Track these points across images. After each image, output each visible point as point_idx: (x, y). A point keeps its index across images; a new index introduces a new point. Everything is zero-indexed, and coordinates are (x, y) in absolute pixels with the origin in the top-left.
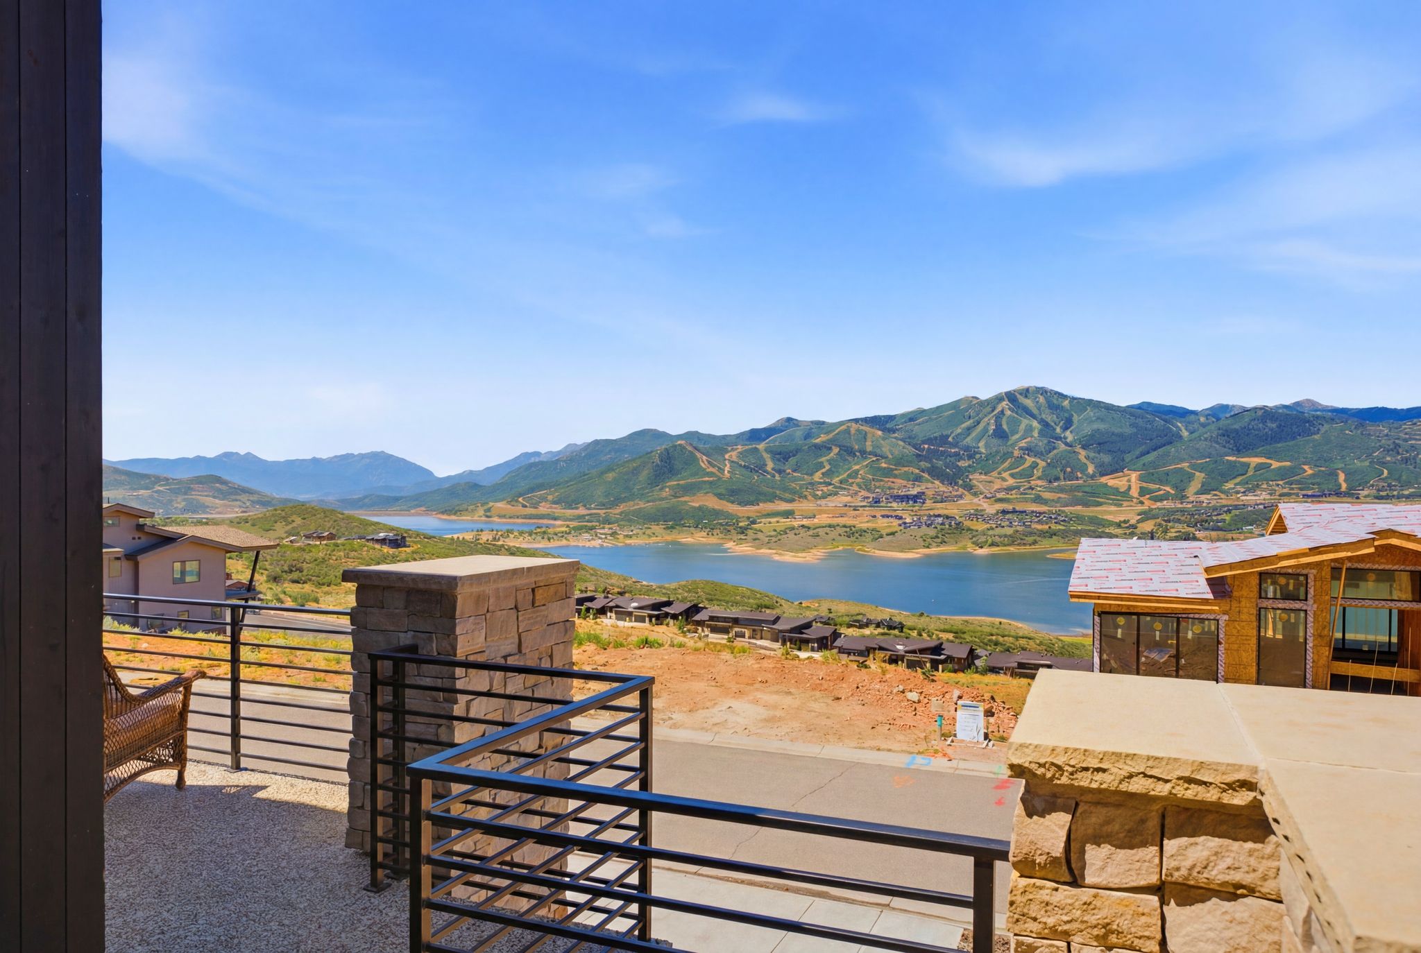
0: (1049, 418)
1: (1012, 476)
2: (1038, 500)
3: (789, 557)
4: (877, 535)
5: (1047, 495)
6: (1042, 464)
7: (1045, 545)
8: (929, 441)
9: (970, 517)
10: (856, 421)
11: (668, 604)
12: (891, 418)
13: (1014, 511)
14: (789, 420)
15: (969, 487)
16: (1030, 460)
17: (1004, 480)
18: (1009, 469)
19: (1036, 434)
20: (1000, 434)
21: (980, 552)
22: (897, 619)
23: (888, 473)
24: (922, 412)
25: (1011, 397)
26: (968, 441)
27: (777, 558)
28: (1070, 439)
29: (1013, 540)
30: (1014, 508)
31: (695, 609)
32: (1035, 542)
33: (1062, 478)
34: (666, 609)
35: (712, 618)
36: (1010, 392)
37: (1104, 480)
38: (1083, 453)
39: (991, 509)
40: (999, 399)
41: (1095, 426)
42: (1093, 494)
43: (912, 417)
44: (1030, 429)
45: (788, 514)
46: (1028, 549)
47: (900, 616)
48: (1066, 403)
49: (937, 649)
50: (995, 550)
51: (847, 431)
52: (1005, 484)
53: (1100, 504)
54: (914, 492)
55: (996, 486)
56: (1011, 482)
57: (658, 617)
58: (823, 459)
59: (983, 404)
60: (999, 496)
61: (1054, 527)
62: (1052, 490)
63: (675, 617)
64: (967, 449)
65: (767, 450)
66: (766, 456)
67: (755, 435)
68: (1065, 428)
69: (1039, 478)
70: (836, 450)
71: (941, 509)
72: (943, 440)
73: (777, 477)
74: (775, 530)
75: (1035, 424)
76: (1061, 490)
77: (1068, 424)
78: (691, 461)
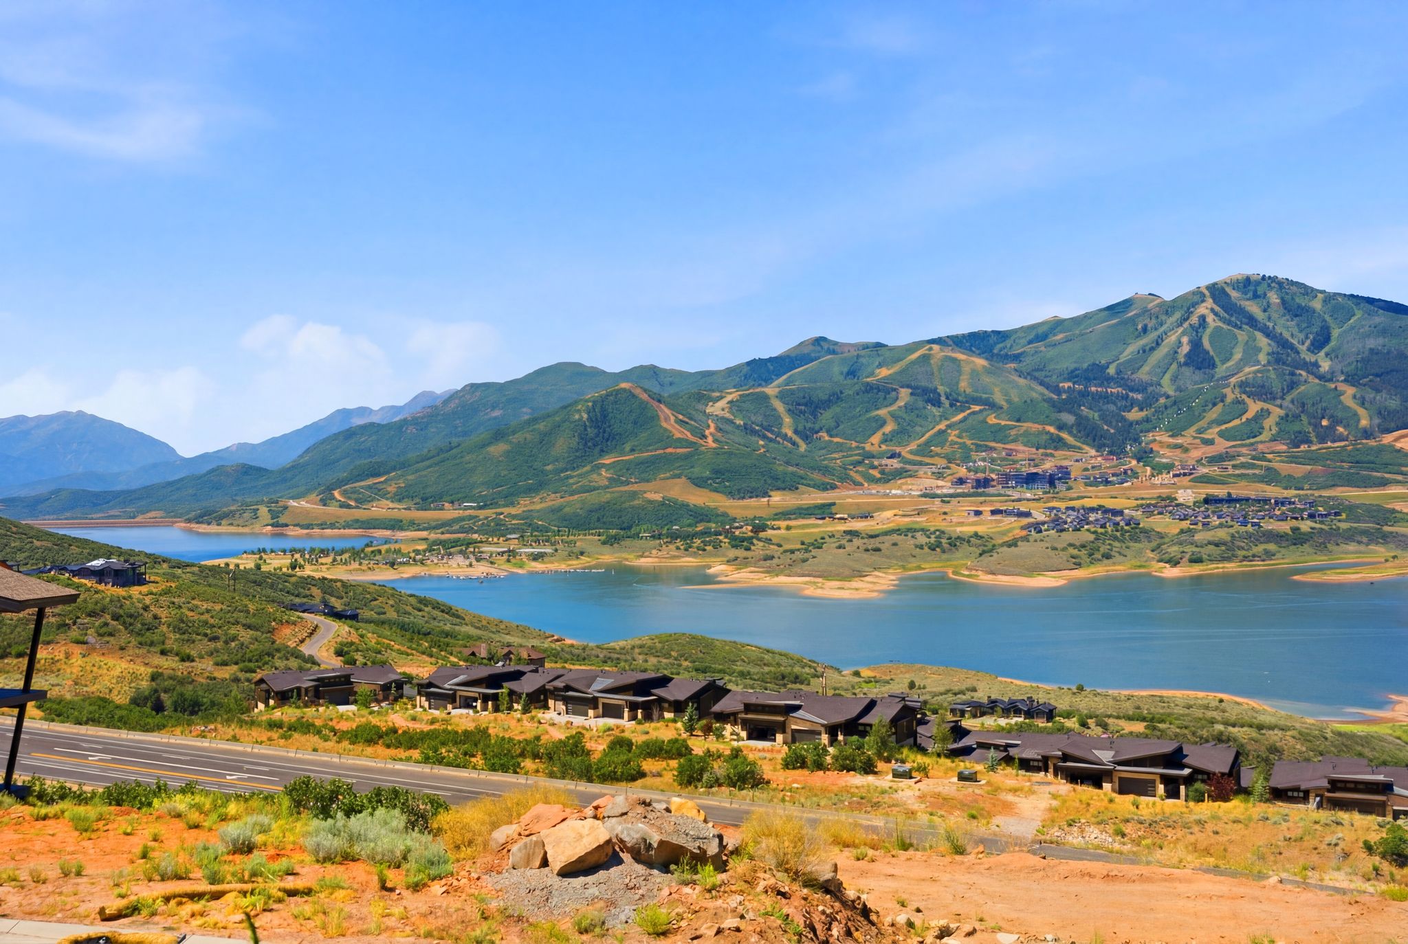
0: (1287, 328)
1: (1221, 434)
2: (1271, 477)
3: (832, 590)
4: (985, 546)
5: (1285, 468)
6: (1277, 412)
7: (1286, 559)
8: (1072, 376)
9: (1148, 510)
10: (939, 341)
11: (664, 681)
12: (1002, 336)
13: (1230, 500)
14: (819, 341)
15: (1144, 456)
16: (1254, 407)
17: (1210, 442)
18: (1219, 422)
19: (1263, 358)
20: (1199, 360)
21: (1171, 572)
22: (1041, 698)
23: (999, 434)
24: (1057, 325)
25: (1217, 292)
26: (1143, 374)
27: (810, 591)
28: (1325, 366)
29: (1227, 550)
30: (1229, 494)
31: (715, 691)
32: (1269, 555)
33: (1313, 436)
34: (660, 692)
35: (749, 708)
36: (1214, 284)
37: (1388, 439)
38: (1350, 391)
39: (1186, 496)
40: (1196, 297)
41: (1372, 343)
42: (1372, 465)
43: (1042, 333)
44: (1251, 352)
45: (824, 511)
46: (1259, 566)
47: (1044, 692)
48: (1317, 305)
49: (1174, 759)
50: (1196, 570)
51: (925, 358)
52: (1210, 451)
53: (1384, 483)
54: (1048, 466)
55: (1195, 454)
56: (1222, 445)
57: (646, 707)
58: (882, 412)
59: (1168, 308)
60: (1204, 470)
61: (1306, 526)
62: (1293, 459)
63: (678, 707)
64: (1141, 388)
65: (782, 396)
66: (780, 407)
67: (760, 370)
68: (1317, 346)
69: (1274, 439)
70: (905, 393)
71: (1096, 498)
72: (1096, 373)
73: (803, 447)
74: (803, 543)
75: (1263, 341)
76: (1311, 459)
77: (1321, 341)
78: (644, 419)
